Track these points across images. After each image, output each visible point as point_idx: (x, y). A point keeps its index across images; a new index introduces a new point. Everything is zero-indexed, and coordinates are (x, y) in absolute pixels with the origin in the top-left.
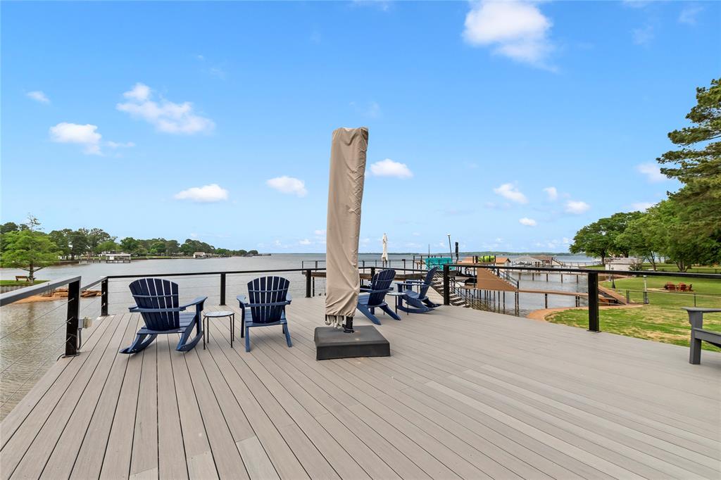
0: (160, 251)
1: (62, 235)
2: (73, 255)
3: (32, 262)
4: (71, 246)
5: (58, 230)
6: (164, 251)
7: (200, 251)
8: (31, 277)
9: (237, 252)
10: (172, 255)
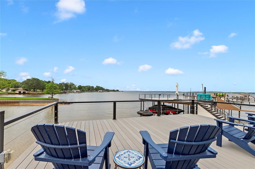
0: (88, 90)
1: (62, 84)
2: (65, 90)
3: (52, 92)
4: (64, 88)
5: (61, 83)
6: (90, 90)
7: (100, 90)
8: (52, 97)
9: (112, 90)
10: (92, 91)
